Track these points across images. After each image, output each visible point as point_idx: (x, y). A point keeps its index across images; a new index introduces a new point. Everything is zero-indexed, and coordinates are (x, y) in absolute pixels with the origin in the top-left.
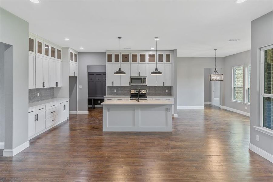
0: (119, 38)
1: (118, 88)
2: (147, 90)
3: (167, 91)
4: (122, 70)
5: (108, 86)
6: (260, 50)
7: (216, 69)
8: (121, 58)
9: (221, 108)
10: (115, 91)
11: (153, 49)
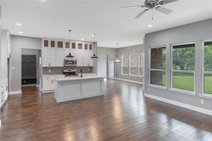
0: (69, 31)
1: (51, 68)
2: (76, 69)
3: (89, 70)
4: (71, 55)
5: (43, 67)
6: (149, 48)
7: (117, 56)
8: (56, 44)
9: (115, 79)
10: (50, 71)
11: (83, 40)
